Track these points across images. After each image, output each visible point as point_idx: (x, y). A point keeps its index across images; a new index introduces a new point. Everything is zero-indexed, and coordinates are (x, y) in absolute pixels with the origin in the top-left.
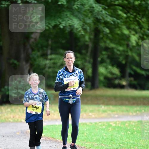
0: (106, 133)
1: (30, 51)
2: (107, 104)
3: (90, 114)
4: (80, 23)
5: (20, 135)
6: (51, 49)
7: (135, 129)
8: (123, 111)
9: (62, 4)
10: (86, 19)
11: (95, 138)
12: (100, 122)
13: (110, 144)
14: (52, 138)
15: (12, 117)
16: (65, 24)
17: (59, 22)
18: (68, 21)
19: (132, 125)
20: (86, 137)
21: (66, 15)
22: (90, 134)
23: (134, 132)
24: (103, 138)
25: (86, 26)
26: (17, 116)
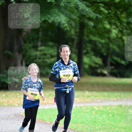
0: (90, 116)
1: (22, 43)
2: (91, 90)
3: (76, 99)
4: (66, 19)
5: (13, 118)
6: (42, 41)
7: (115, 112)
8: (105, 96)
9: (51, 2)
10: (71, 15)
11: (80, 120)
12: (84, 106)
13: (93, 125)
14: (42, 120)
15: (6, 102)
16: (54, 19)
17: (48, 18)
18: (56, 16)
19: (113, 109)
21: (55, 11)
22: (76, 117)
23: (115, 115)
24: (87, 120)
25: (72, 21)
26: (11, 101)
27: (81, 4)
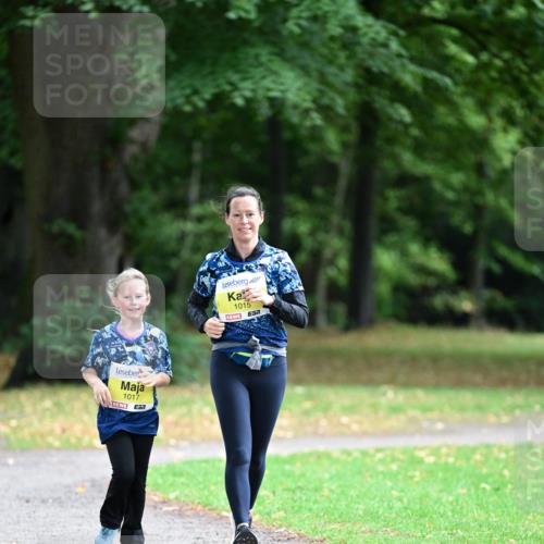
0: (402, 491)
1: (124, 188)
2: (406, 385)
3: (345, 420)
4: (306, 84)
5: (86, 497)
6: (203, 181)
7: (506, 472)
8: (462, 409)
9: (240, 19)
10: (328, 69)
11: (362, 507)
12: (378, 450)
13: (415, 527)
15: (58, 430)
16: (253, 91)
17: (231, 84)
18: (264, 78)
19: (497, 460)
20: (327, 505)
21: (257, 57)
22: (343, 492)
23: (505, 486)
24: (391, 508)
25: (332, 94)
26: (78, 428)
27: (370, 20)
